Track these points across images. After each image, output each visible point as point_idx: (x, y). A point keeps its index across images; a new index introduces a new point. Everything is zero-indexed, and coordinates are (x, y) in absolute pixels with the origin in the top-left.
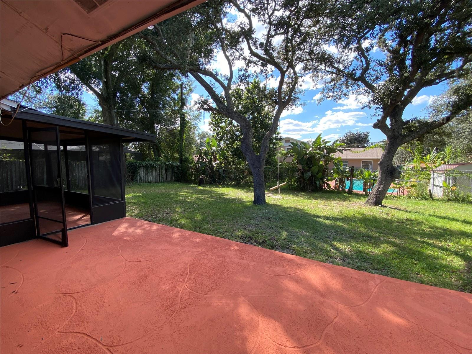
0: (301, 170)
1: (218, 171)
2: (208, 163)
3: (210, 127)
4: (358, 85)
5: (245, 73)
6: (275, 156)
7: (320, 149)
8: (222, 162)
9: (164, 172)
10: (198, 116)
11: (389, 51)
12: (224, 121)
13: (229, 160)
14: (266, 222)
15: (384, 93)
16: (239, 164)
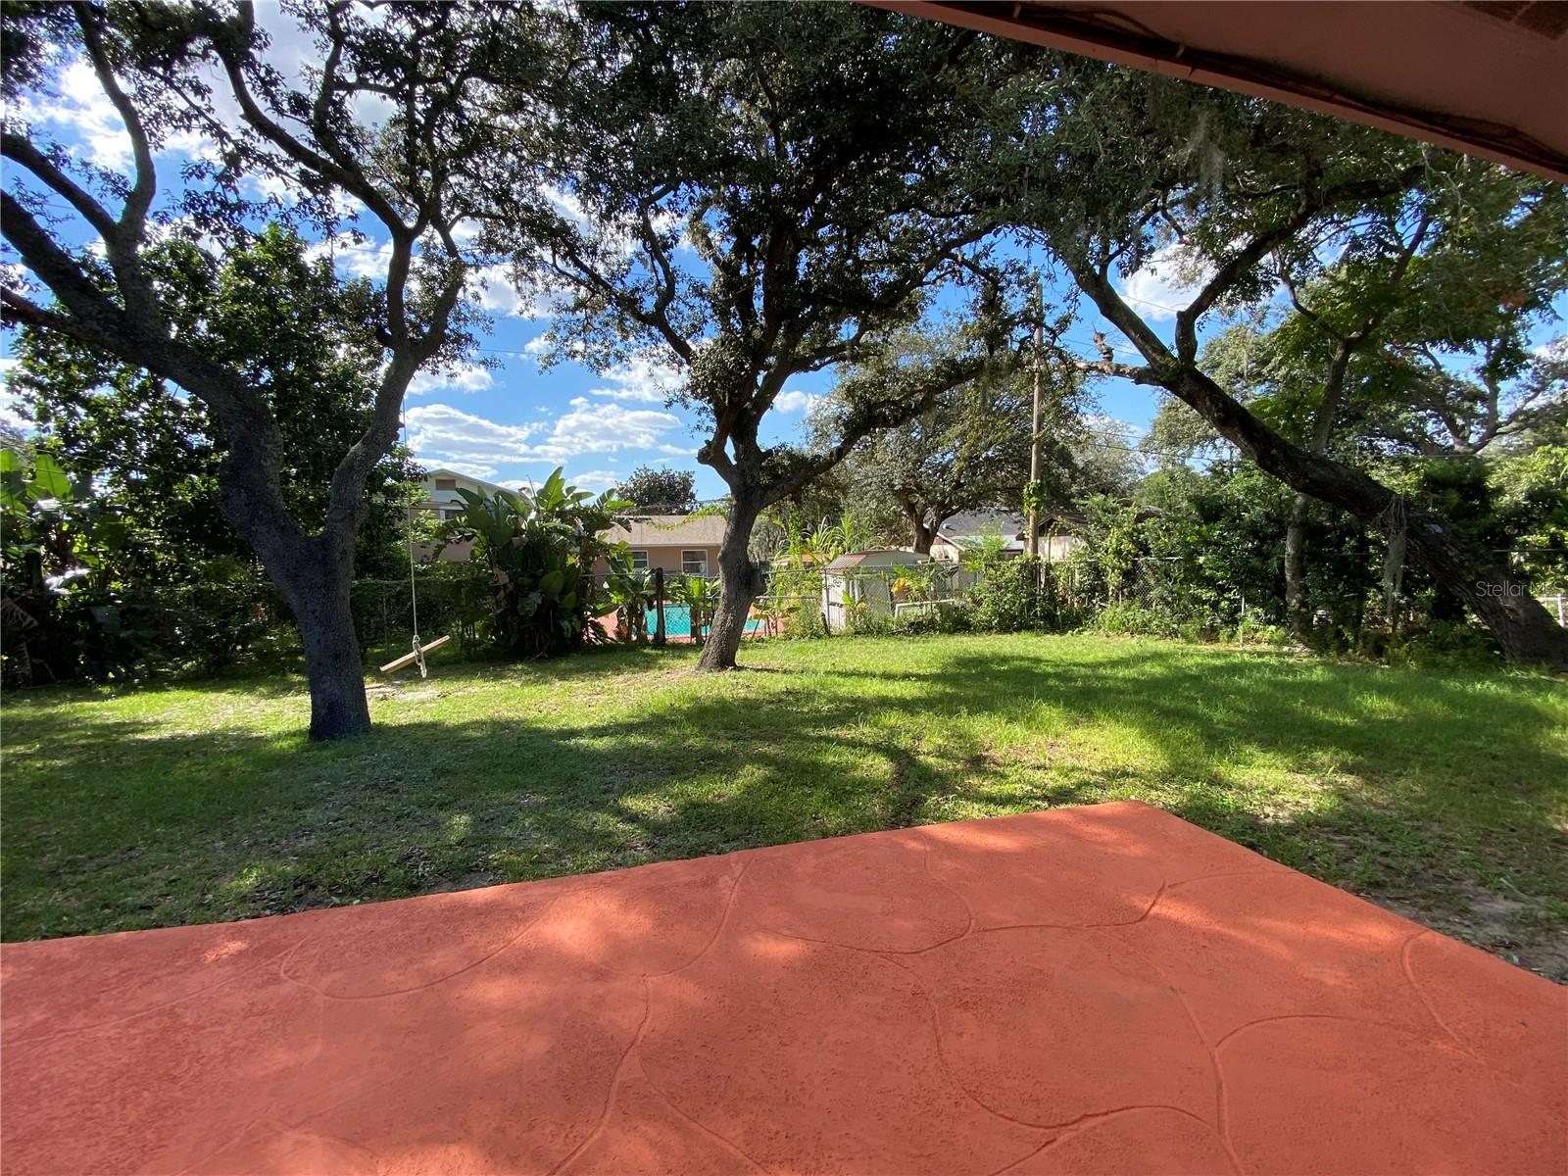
0: (505, 586)
1: (88, 617)
2: (14, 582)
3: (18, 399)
4: (650, 334)
5: (219, 189)
6: (399, 538)
7: (562, 515)
8: (109, 570)
11: (717, 261)
12: (111, 379)
13: (152, 559)
14: (377, 801)
15: (713, 373)
16: (221, 576)
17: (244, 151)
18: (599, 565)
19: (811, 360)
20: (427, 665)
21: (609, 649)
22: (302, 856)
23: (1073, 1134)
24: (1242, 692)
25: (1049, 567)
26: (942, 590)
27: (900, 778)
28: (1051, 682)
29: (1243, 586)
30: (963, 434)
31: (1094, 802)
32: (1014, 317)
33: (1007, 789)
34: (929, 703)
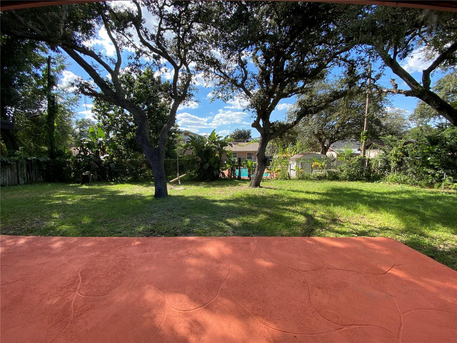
0: (200, 161)
1: (109, 166)
2: (94, 157)
3: (94, 114)
4: (240, 90)
5: (135, 61)
6: (175, 148)
7: (215, 142)
8: (113, 155)
9: (25, 171)
10: (75, 100)
11: (260, 66)
12: (113, 109)
13: (122, 153)
14: (169, 213)
15: (257, 100)
16: (136, 157)
17: (140, 51)
18: (224, 156)
19: (288, 94)
20: (181, 181)
21: (226, 180)
22: (152, 224)
23: (348, 328)
24: (439, 206)
25: (369, 160)
26: (329, 167)
27: (308, 223)
28: (365, 198)
29: (445, 168)
30: (339, 115)
31: (375, 237)
32: (359, 76)
33: (344, 229)
34: (320, 202)
